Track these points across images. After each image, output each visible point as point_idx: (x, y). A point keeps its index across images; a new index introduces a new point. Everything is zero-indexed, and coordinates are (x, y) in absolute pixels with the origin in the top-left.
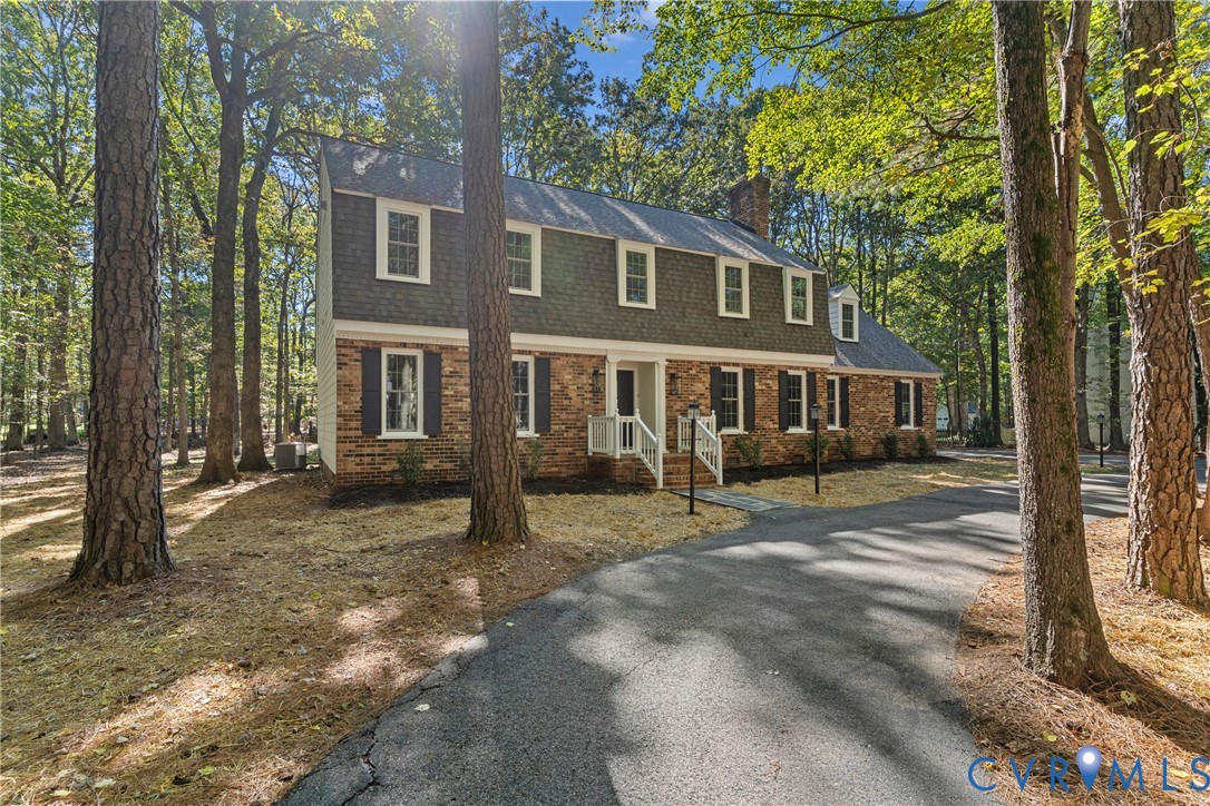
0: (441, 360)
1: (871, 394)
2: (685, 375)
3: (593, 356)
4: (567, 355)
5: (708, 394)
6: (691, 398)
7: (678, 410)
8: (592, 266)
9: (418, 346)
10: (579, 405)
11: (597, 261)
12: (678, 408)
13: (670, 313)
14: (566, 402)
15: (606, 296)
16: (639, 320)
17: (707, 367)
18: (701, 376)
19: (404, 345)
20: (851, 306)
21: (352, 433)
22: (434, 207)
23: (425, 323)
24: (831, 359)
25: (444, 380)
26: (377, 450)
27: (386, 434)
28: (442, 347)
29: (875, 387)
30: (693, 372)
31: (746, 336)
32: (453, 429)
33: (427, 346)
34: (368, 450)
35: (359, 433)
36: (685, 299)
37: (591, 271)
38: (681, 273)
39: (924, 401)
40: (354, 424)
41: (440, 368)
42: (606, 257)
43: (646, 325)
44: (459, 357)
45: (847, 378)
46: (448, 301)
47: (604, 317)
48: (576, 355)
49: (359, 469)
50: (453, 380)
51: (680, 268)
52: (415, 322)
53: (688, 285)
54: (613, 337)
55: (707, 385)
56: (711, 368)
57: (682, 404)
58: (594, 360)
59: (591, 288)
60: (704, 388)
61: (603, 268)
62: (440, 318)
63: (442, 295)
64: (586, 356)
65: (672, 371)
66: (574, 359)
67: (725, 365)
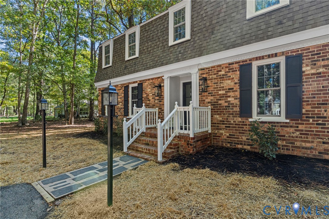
2: (215, 76)
3: (159, 77)
5: (237, 87)
6: (220, 92)
7: (209, 103)
10: (153, 103)
12: (209, 100)
16: (179, 49)
17: (236, 66)
18: (229, 74)
30: (223, 73)
40: (101, 113)
47: (161, 56)
55: (236, 81)
56: (241, 66)
57: (212, 98)
58: (159, 79)
60: (233, 84)
65: (204, 76)
67: (257, 59)
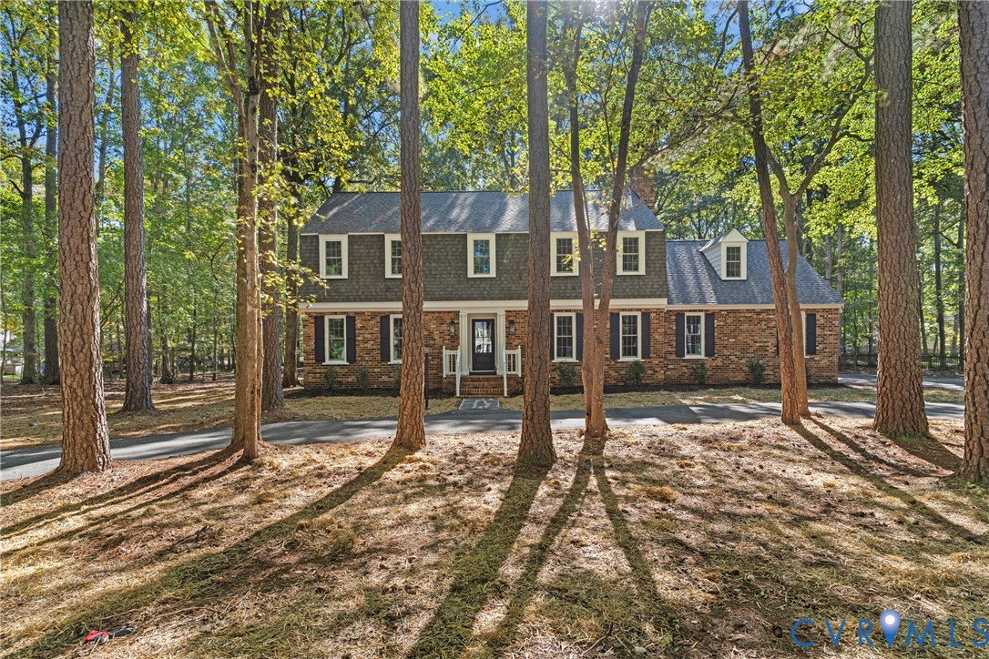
0: (355, 320)
1: (745, 326)
2: (522, 321)
3: (451, 312)
4: (432, 312)
7: (516, 346)
8: (450, 253)
9: (343, 313)
11: (454, 250)
12: (517, 343)
13: (509, 278)
14: (432, 342)
15: (460, 272)
16: (482, 285)
19: (336, 313)
20: (739, 249)
21: (310, 361)
22: (350, 234)
23: (343, 301)
24: (664, 301)
25: (357, 331)
26: (323, 371)
27: (328, 362)
28: (356, 313)
29: (750, 320)
31: (574, 289)
32: (363, 359)
33: (347, 313)
34: (318, 371)
35: (314, 361)
36: (521, 267)
37: (450, 257)
38: (521, 249)
39: (818, 331)
40: (311, 357)
41: (355, 325)
42: (460, 246)
43: (487, 289)
44: (365, 318)
45: (713, 314)
46: (357, 287)
47: (456, 286)
48: (438, 312)
49: (314, 380)
50: (362, 331)
51: (519, 245)
52: (337, 301)
53: (525, 257)
54: (461, 299)
57: (520, 341)
58: (451, 315)
59: (449, 268)
61: (457, 254)
62: (351, 297)
63: (354, 284)
64: (445, 312)
65: (511, 318)
66: (437, 315)
67: (558, 311)
